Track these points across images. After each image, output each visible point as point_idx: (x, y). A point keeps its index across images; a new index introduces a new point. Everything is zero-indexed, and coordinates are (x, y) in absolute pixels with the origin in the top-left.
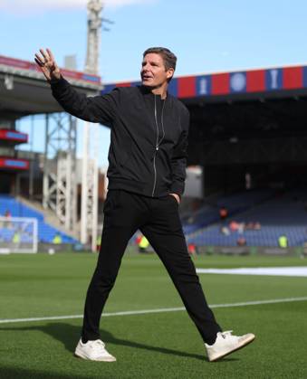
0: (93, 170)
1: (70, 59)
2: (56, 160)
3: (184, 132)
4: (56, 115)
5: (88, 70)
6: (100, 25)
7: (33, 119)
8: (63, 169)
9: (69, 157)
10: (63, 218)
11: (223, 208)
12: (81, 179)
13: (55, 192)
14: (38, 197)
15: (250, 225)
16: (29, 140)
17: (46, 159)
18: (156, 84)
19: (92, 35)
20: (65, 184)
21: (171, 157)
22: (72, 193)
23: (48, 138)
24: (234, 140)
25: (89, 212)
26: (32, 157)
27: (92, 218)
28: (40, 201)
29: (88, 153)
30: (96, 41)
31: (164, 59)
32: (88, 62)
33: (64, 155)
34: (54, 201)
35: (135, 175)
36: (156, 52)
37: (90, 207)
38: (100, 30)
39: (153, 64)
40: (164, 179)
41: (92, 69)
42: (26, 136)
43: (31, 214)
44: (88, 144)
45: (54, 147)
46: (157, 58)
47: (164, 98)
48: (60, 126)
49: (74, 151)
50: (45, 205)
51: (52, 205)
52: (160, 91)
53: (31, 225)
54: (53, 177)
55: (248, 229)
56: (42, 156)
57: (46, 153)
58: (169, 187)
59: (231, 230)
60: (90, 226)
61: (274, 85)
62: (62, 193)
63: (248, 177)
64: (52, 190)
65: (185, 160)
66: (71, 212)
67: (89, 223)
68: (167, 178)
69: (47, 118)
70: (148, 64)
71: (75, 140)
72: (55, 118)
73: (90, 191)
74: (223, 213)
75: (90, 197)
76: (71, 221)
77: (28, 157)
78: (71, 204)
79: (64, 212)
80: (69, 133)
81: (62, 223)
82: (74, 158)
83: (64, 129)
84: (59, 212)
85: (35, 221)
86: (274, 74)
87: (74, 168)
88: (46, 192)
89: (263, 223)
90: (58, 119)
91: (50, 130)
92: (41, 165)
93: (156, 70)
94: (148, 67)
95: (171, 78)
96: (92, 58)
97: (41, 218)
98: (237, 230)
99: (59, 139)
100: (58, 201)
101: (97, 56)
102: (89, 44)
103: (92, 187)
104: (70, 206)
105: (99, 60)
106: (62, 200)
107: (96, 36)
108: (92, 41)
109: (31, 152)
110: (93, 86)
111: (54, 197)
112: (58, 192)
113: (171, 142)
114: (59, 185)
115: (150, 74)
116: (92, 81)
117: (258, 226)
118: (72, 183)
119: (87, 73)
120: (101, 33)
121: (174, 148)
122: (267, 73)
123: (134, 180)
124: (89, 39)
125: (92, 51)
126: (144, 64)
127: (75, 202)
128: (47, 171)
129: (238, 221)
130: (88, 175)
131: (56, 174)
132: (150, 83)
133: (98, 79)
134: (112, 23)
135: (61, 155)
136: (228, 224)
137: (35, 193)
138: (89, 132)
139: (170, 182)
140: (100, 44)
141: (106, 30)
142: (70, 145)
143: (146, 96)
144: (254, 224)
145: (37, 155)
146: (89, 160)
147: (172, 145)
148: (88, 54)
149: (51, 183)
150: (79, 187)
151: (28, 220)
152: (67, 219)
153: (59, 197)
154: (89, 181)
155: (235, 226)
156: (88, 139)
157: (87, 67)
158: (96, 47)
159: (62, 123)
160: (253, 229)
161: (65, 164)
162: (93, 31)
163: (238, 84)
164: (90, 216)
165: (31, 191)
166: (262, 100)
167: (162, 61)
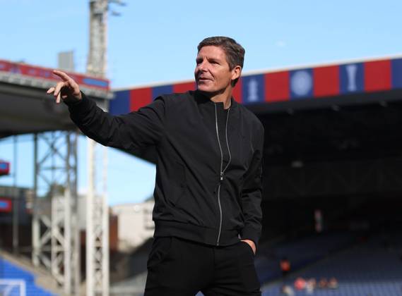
0: (101, 211)
1: (65, 57)
2: (49, 197)
3: (257, 152)
4: (48, 135)
5: (91, 72)
6: (107, 9)
7: (15, 142)
8: (60, 210)
9: (67, 193)
10: (61, 279)
11: (285, 259)
12: (85, 223)
13: (49, 243)
14: (26, 249)
15: (323, 283)
16: (12, 171)
17: (35, 197)
18: (216, 89)
19: (96, 23)
20: (62, 230)
21: (240, 188)
22: (72, 243)
23: (37, 168)
24: (297, 164)
25: (98, 270)
26: (16, 194)
27: (102, 277)
28: (29, 255)
29: (94, 187)
30: (102, 31)
31: (228, 53)
32: (90, 60)
33: (61, 190)
34: (48, 255)
35: (192, 216)
36: (216, 44)
37: (98, 262)
38: (107, 15)
39: (212, 61)
40: (233, 220)
41: (97, 69)
42: (7, 164)
43: (17, 274)
44: (94, 174)
45: (46, 180)
46: (217, 52)
47: (227, 107)
48: (54, 150)
49: (74, 185)
50: (36, 261)
51: (46, 261)
52: (222, 98)
53: (17, 289)
54: (46, 221)
55: (321, 289)
56: (30, 193)
57: (35, 188)
58: (239, 230)
59: (296, 290)
60: (99, 289)
61: (352, 87)
62: (58, 243)
63: (318, 216)
64: (45, 240)
65: (259, 192)
66: (72, 270)
67: (97, 284)
68: (237, 219)
69: (36, 140)
70: (205, 61)
71: (75, 169)
72: (46, 139)
73: (98, 240)
74: (285, 266)
75: (98, 249)
76: (73, 283)
77: (10, 193)
78: (72, 258)
79: (62, 270)
80: (67, 159)
81: (60, 285)
82: (75, 195)
83: (60, 155)
84: (55, 270)
85: (22, 284)
86: (352, 71)
87: (75, 209)
88: (37, 242)
89: (341, 279)
90: (51, 140)
91: (41, 157)
92: (29, 205)
93: (216, 69)
94: (206, 65)
95: (237, 79)
96: (97, 55)
97: (30, 280)
98: (304, 290)
99: (53, 168)
100: (53, 255)
101: (103, 51)
102: (91, 35)
103: (101, 233)
104: (71, 261)
105: (107, 57)
106: (59, 254)
107: (101, 24)
108: (96, 32)
109: (14, 188)
110: (98, 93)
111: (47, 249)
112: (54, 242)
113: (241, 168)
114: (55, 232)
115: (208, 75)
116: (98, 87)
117: (334, 284)
118: (72, 229)
119: (89, 75)
120: (108, 19)
121: (245, 176)
122: (341, 69)
123: (190, 222)
124: (91, 28)
125: (97, 44)
126: (199, 61)
127: (77, 256)
128: (38, 213)
129: (307, 278)
130: (95, 217)
131: (50, 217)
132: (209, 87)
133: (105, 84)
134: (123, 5)
135: (56, 190)
136: (291, 282)
137: (21, 244)
138: (94, 158)
139: (241, 224)
140: (107, 34)
141: (116, 14)
142: (69, 176)
143: (202, 105)
144: (329, 281)
145: (23, 191)
146: (96, 197)
147: (242, 173)
148: (91, 48)
149: (44, 229)
150: (83, 235)
151: (12, 283)
152: (66, 279)
153: (55, 249)
154: (96, 227)
155: (302, 284)
156: (94, 168)
157: (90, 68)
158: (102, 39)
159: (57, 145)
160: (326, 287)
161: (62, 204)
162: (97, 16)
163: (301, 86)
164: (98, 275)
165: (15, 242)
166: (336, 108)
167: (224, 56)
